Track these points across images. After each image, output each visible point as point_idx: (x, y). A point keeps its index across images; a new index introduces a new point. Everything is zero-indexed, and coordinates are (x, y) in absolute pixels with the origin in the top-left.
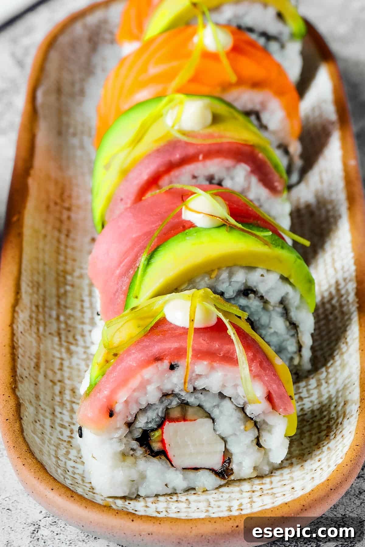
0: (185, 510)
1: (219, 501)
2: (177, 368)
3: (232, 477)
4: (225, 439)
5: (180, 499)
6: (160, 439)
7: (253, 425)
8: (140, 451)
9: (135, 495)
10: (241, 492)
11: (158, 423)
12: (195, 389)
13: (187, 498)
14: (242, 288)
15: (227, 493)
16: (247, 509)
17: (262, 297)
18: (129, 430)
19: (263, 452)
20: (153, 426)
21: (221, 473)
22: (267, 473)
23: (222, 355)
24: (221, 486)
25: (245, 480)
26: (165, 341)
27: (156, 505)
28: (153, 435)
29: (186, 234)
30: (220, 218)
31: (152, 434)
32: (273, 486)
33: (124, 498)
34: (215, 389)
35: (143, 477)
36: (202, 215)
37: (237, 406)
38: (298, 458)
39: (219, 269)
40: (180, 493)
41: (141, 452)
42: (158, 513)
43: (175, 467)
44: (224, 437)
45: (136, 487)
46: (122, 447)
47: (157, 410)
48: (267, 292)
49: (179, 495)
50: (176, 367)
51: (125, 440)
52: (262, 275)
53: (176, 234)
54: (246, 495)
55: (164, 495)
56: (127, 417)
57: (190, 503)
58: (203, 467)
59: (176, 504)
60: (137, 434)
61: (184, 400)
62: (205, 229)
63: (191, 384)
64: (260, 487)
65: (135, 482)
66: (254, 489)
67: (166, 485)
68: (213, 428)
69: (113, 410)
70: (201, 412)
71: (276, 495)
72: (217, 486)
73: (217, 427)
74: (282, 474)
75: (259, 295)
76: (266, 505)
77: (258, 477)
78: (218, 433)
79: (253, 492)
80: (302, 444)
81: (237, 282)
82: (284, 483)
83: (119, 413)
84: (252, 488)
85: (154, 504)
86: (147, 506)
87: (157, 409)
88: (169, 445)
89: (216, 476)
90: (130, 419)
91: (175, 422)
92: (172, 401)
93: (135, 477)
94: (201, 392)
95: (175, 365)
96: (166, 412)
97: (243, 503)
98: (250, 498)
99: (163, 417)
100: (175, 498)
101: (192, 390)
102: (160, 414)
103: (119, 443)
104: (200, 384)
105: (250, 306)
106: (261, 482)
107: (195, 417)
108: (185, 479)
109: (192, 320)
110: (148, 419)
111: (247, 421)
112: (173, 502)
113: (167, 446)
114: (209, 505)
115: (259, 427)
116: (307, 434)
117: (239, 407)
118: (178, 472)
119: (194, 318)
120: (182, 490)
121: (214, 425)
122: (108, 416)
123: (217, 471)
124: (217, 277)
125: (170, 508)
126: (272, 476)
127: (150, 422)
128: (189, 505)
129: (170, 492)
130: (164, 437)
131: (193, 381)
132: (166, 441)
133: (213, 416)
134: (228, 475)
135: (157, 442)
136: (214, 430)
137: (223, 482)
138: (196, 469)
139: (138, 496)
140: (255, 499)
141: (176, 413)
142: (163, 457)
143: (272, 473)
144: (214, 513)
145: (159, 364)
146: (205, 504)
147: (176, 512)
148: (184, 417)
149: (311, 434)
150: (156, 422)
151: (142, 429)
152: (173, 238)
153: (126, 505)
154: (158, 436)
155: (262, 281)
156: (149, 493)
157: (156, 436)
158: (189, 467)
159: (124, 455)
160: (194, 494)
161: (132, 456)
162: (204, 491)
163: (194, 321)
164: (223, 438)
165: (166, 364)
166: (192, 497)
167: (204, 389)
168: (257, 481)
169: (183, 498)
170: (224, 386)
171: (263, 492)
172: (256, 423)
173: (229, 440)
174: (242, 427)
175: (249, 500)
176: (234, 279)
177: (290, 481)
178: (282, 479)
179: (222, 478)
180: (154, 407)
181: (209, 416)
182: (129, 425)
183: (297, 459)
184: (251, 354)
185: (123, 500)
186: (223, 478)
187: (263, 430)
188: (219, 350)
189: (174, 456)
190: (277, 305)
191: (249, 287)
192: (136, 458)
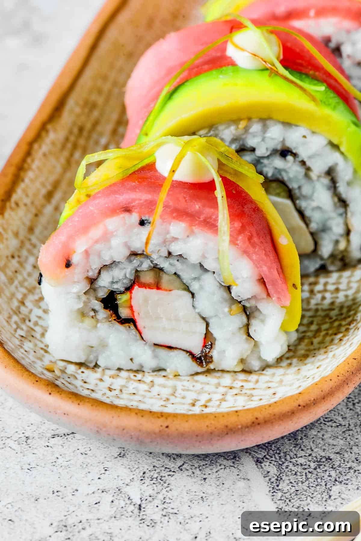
0: (144, 393)
1: (188, 390)
2: (148, 225)
3: (212, 366)
4: (207, 320)
5: (145, 379)
6: (128, 305)
7: (242, 309)
8: (103, 314)
9: (94, 364)
10: (218, 385)
11: (126, 286)
12: (170, 254)
13: (153, 380)
14: (279, 147)
15: (202, 383)
16: (213, 407)
17: (303, 163)
18: (90, 287)
19: (253, 343)
20: (119, 288)
21: (200, 358)
22: (257, 369)
23: (202, 219)
24: (197, 374)
25: (228, 372)
26: (137, 190)
27: (114, 380)
28: (120, 299)
29: (221, 72)
30: (262, 59)
31: (120, 297)
32: (257, 386)
33: (80, 365)
34: (194, 258)
35: (104, 345)
36: (246, 54)
37: (221, 283)
38: (300, 359)
39: (249, 119)
40: (149, 373)
41: (105, 316)
42: (110, 390)
43: (145, 341)
44: (204, 317)
45: (95, 355)
46: (81, 305)
47: (125, 270)
48: (310, 157)
49: (146, 374)
50: (147, 223)
51: (84, 298)
52: (304, 137)
53: (210, 69)
54: (222, 390)
55: (128, 370)
56: (88, 272)
57: (153, 386)
58: (179, 347)
59: (136, 384)
60: (102, 294)
61: (157, 264)
62: (245, 70)
63: (165, 246)
64: (241, 384)
65: (94, 349)
66: (234, 385)
67: (131, 359)
68: (192, 304)
69: (70, 260)
70: (177, 283)
71: (253, 398)
72: (193, 373)
73: (196, 304)
74: (274, 374)
75: (300, 159)
76: (236, 406)
77: (243, 371)
78: (197, 311)
79: (231, 388)
80: (312, 343)
81: (273, 139)
82: (270, 385)
83: (77, 265)
84: (232, 383)
85: (111, 379)
86: (101, 380)
87: (125, 268)
88: (139, 314)
89: (193, 361)
90: (92, 274)
91: (146, 288)
92: (142, 263)
93: (94, 343)
94: (178, 259)
95: (146, 220)
96: (136, 274)
97: (212, 399)
98: (223, 395)
99: (132, 280)
100: (139, 376)
101: (166, 254)
102: (128, 276)
103: (77, 300)
104: (176, 249)
105: (288, 170)
106: (245, 379)
107: (171, 287)
108: (156, 356)
109: (174, 171)
110: (113, 278)
111: (234, 304)
112: (135, 381)
113: (136, 314)
114: (173, 394)
115: (248, 314)
116: (323, 333)
117: (223, 285)
118: (146, 347)
119: (177, 169)
120: (150, 369)
121: (193, 300)
122: (64, 266)
123: (195, 356)
124: (246, 129)
125: (127, 387)
126: (262, 374)
127: (117, 282)
128: (150, 389)
129: (135, 369)
130: (133, 304)
131: (167, 243)
132: (134, 308)
133: (191, 289)
134: (208, 363)
135: (125, 307)
136: (193, 306)
137: (200, 369)
138: (170, 348)
139: (96, 366)
140: (228, 397)
141: (148, 278)
142: (132, 327)
143: (263, 370)
144: (173, 404)
145: (126, 215)
146: (169, 391)
147: (130, 394)
148: (157, 284)
149: (327, 334)
150: (123, 283)
151: (107, 289)
152: (206, 74)
153: (78, 373)
154: (126, 301)
155: (304, 144)
156: (109, 364)
157: (123, 300)
158: (162, 343)
159: (82, 314)
160: (164, 376)
161: (92, 317)
162: (175, 376)
163: (175, 172)
164: (204, 319)
165: (135, 218)
166: (159, 380)
167: (180, 255)
168: (242, 376)
169: (148, 378)
170: (204, 257)
171: (241, 391)
172: (245, 309)
173: (211, 322)
174: (226, 310)
175: (221, 397)
176: (268, 135)
177: (277, 385)
178: (270, 380)
179: (199, 365)
180: (121, 266)
181: (187, 288)
182: (92, 281)
183: (298, 360)
184: (238, 225)
185: (77, 367)
186: (201, 364)
187: (254, 317)
188: (199, 213)
189: (144, 327)
190: (323, 175)
191: (288, 148)
192: (98, 321)
